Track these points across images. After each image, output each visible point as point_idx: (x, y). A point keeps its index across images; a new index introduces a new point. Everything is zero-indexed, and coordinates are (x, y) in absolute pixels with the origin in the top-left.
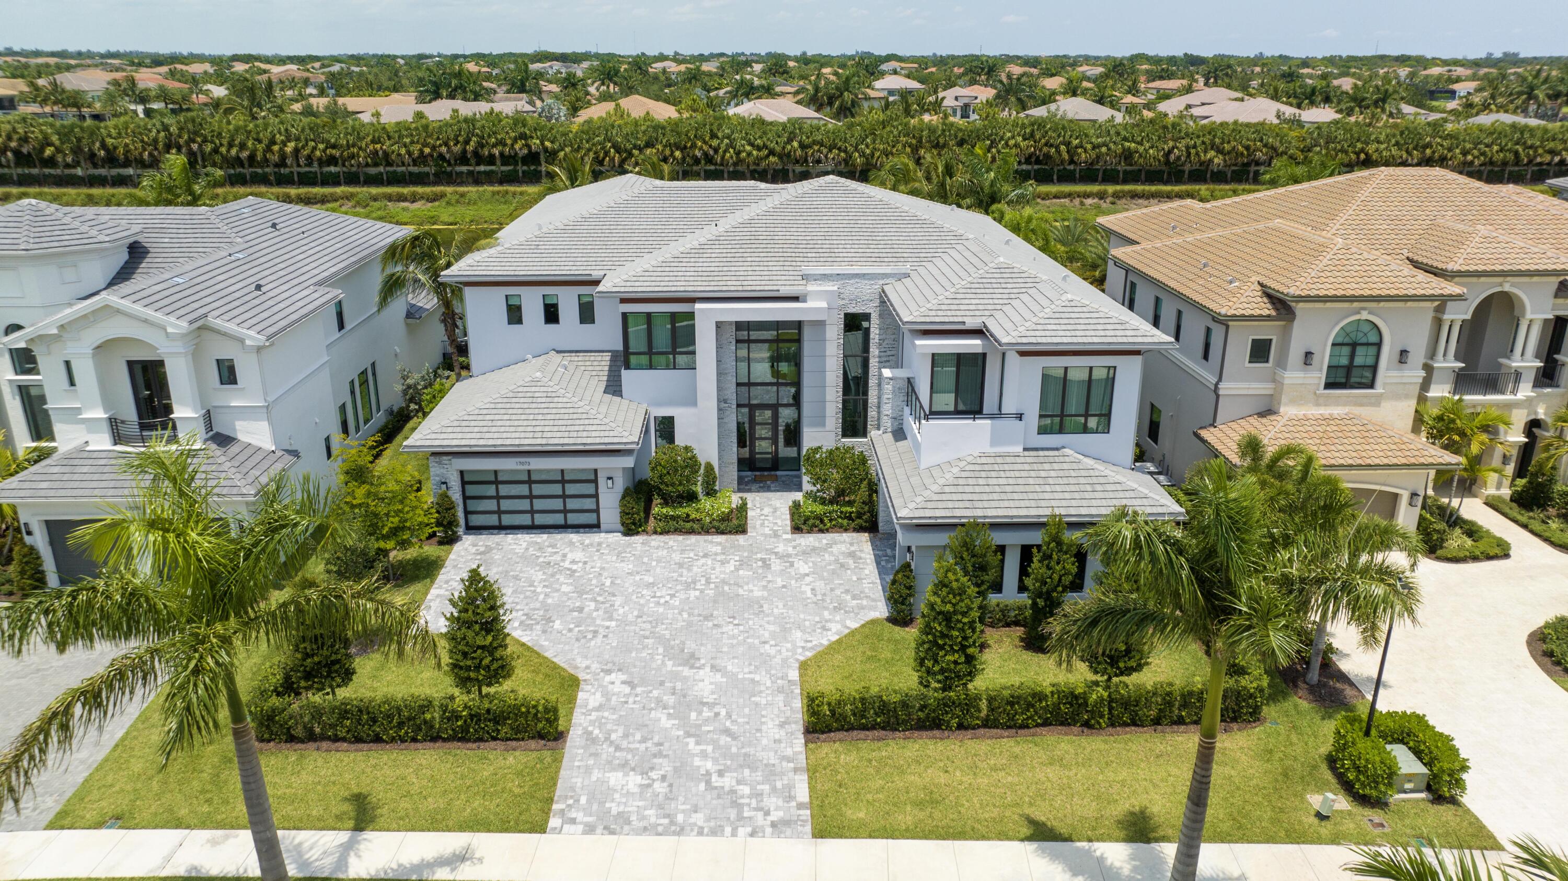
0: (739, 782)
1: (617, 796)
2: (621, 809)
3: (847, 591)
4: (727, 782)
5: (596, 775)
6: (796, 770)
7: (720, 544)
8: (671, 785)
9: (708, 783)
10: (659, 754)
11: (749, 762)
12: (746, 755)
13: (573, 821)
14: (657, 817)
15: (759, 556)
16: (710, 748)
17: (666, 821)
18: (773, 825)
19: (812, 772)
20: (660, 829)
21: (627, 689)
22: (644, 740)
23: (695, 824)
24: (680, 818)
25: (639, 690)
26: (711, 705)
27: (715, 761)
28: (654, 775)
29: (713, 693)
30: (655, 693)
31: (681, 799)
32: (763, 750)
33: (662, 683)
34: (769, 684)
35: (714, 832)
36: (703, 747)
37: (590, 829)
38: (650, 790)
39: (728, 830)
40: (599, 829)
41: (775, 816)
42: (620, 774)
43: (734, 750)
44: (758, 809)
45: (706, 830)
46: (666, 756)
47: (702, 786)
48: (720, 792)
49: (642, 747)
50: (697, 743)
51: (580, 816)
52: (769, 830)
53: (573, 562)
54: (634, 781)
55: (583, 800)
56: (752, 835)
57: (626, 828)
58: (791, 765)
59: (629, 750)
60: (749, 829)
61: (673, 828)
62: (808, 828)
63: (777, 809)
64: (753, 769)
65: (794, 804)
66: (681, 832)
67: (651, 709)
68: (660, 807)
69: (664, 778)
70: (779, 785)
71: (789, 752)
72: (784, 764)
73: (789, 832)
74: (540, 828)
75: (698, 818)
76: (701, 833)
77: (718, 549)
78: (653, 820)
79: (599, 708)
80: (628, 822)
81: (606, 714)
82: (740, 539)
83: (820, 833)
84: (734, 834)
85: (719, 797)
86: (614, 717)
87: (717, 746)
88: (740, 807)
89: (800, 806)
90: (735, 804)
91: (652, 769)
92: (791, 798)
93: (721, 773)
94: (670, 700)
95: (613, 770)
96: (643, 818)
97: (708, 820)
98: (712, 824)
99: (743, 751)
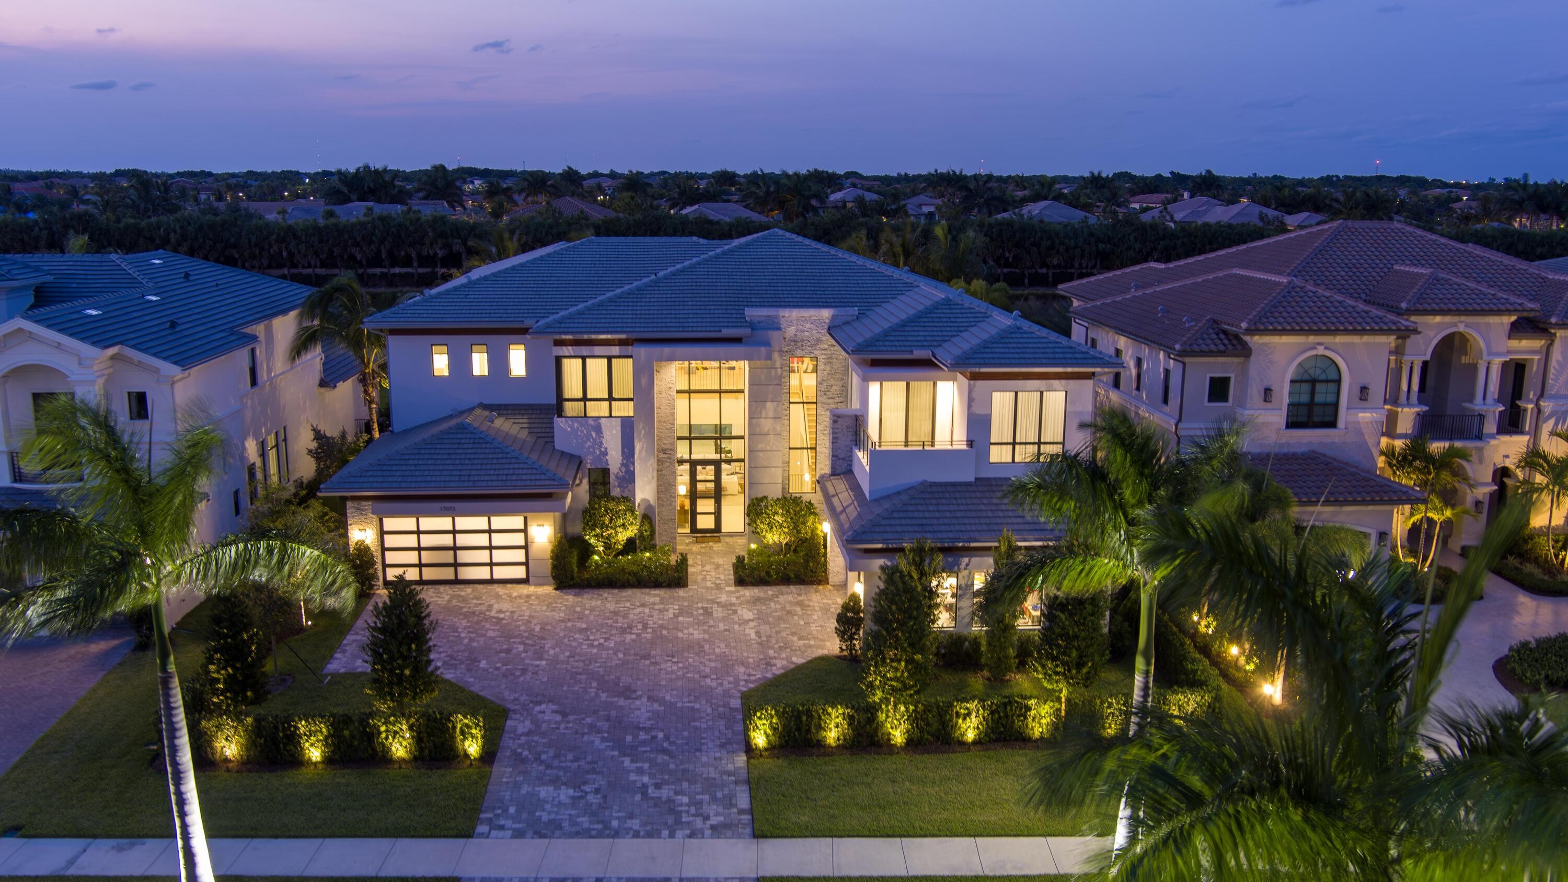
0: (677, 793)
1: (548, 807)
2: (552, 816)
3: (793, 634)
4: (665, 793)
5: (525, 789)
6: (736, 783)
7: (658, 595)
8: (605, 797)
9: (645, 794)
10: (594, 771)
11: (687, 777)
12: (685, 771)
13: (502, 828)
14: (590, 822)
15: (700, 605)
16: (646, 766)
17: (600, 826)
18: (713, 827)
19: (754, 784)
20: (594, 833)
21: (558, 718)
22: (576, 759)
23: (631, 828)
24: (615, 823)
25: (571, 718)
26: (646, 730)
27: (651, 776)
28: (587, 788)
29: (649, 719)
30: (589, 720)
31: (615, 807)
32: (703, 766)
33: (595, 712)
34: (709, 710)
35: (649, 835)
36: (639, 765)
37: (519, 834)
38: (584, 801)
39: (665, 833)
40: (530, 833)
41: (714, 821)
42: (551, 789)
43: (672, 766)
44: (696, 815)
45: (642, 833)
46: (599, 773)
47: (638, 797)
48: (657, 802)
49: (575, 765)
50: (632, 761)
51: (509, 823)
52: (708, 832)
53: (500, 611)
54: (565, 794)
55: (512, 810)
56: (691, 837)
57: (558, 833)
58: (733, 778)
59: (559, 768)
60: (688, 832)
61: (607, 832)
62: (748, 830)
63: (717, 814)
64: (692, 782)
65: (735, 810)
66: (616, 834)
67: (583, 734)
68: (594, 815)
69: (597, 791)
70: (719, 795)
71: (730, 767)
72: (725, 777)
73: (729, 833)
74: (466, 834)
75: (635, 824)
76: (636, 835)
77: (657, 599)
78: (586, 825)
79: (529, 733)
80: (561, 828)
81: (536, 738)
82: (681, 592)
83: (760, 835)
84: (672, 835)
85: (656, 805)
86: (545, 741)
87: (653, 763)
88: (678, 814)
89: (741, 812)
90: (672, 811)
91: (585, 783)
92: (732, 805)
93: (658, 786)
94: (605, 725)
95: (545, 784)
96: (577, 824)
97: (643, 824)
98: (649, 828)
99: (681, 767)
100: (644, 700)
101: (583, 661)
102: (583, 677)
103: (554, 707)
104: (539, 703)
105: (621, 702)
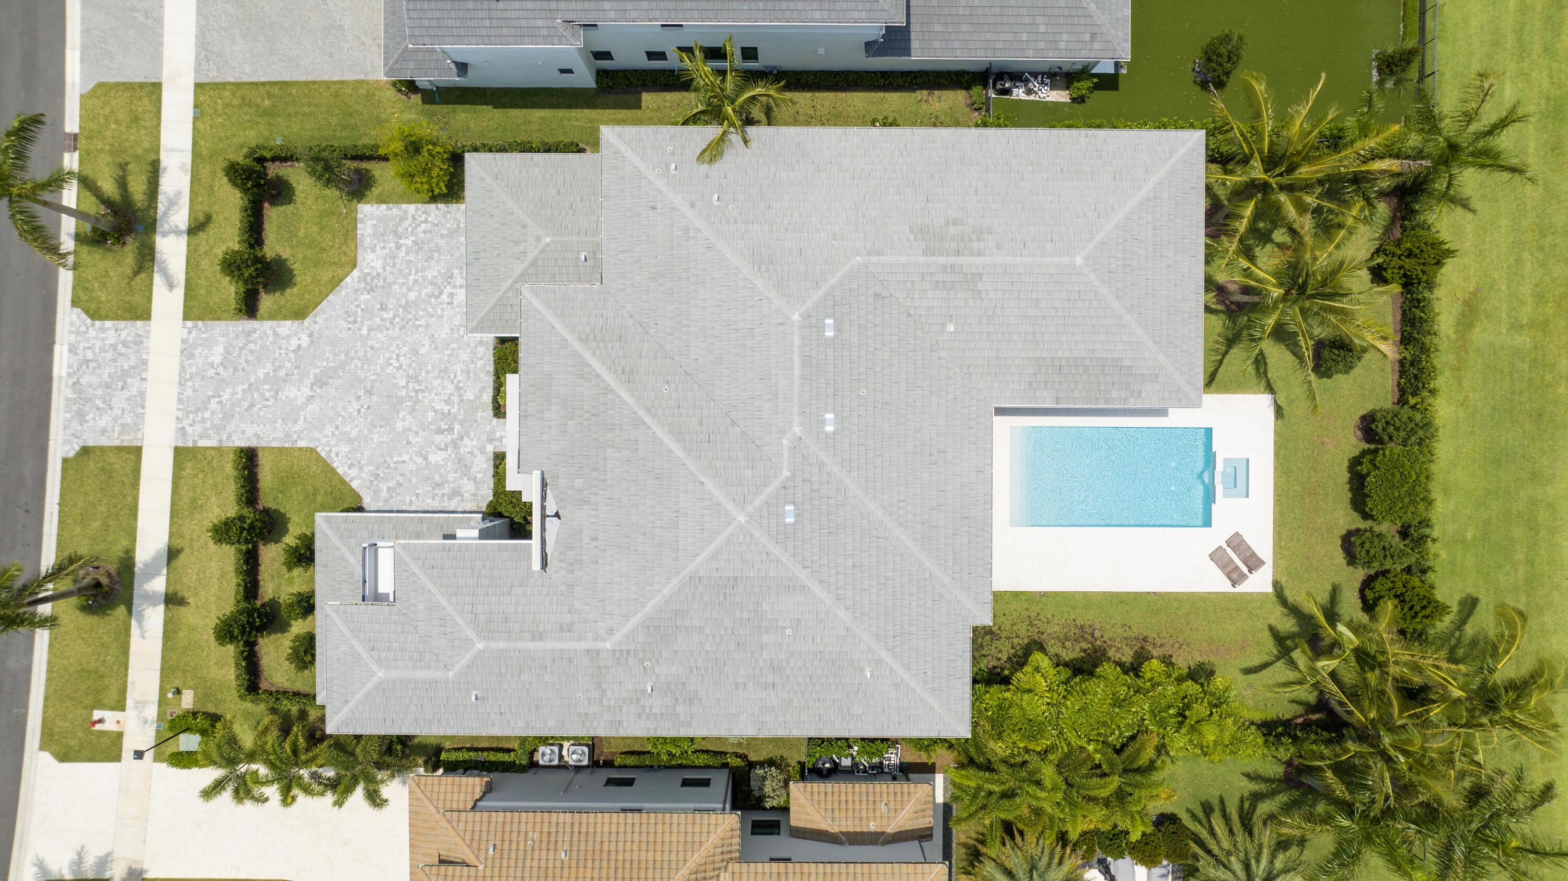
0: (213, 412)
1: (206, 352)
2: (197, 355)
4: (213, 405)
5: (221, 339)
6: (221, 441)
8: (212, 378)
9: (213, 396)
10: (236, 371)
11: (228, 416)
12: (233, 416)
13: (190, 332)
14: (191, 373)
16: (239, 396)
17: (188, 377)
18: (183, 428)
19: (218, 449)
20: (183, 375)
21: (292, 348)
22: (247, 361)
23: (185, 391)
24: (190, 384)
25: (292, 355)
26: (276, 397)
27: (230, 399)
28: (220, 369)
29: (286, 397)
30: (287, 364)
31: (202, 384)
32: (238, 424)
33: (297, 367)
34: (295, 429)
35: (180, 401)
36: (240, 393)
37: (184, 341)
38: (209, 368)
39: (181, 407)
40: (184, 346)
41: (189, 430)
42: (222, 351)
43: (237, 409)
44: (194, 421)
45: (181, 396)
46: (234, 374)
47: (211, 394)
48: (207, 402)
49: (242, 361)
50: (243, 390)
51: (194, 335)
52: (180, 426)
54: (217, 359)
55: (204, 336)
56: (178, 418)
57: (185, 358)
58: (225, 439)
59: (240, 355)
60: (181, 417)
61: (183, 381)
62: (180, 444)
63: (194, 430)
64: (222, 419)
65: (197, 438)
66: (180, 384)
67: (273, 363)
68: (197, 374)
69: (218, 374)
70: (210, 432)
71: (234, 438)
72: (226, 435)
73: (179, 435)
74: (186, 317)
75: (189, 392)
76: (179, 394)
78: (189, 371)
79: (276, 334)
80: (188, 359)
81: (271, 339)
83: (177, 450)
84: (178, 409)
85: (203, 402)
86: (268, 344)
87: (240, 400)
88: (196, 412)
89: (195, 442)
90: (197, 410)
91: (225, 367)
92: (201, 437)
93: (220, 403)
94: (282, 373)
95: (225, 348)
96: (190, 365)
97: (188, 397)
98: (185, 399)
99: (237, 414)
100: (310, 394)
101: (366, 356)
102: (343, 357)
103: (305, 345)
104: (311, 335)
105: (308, 382)
